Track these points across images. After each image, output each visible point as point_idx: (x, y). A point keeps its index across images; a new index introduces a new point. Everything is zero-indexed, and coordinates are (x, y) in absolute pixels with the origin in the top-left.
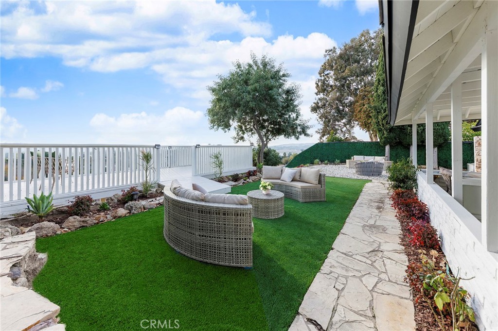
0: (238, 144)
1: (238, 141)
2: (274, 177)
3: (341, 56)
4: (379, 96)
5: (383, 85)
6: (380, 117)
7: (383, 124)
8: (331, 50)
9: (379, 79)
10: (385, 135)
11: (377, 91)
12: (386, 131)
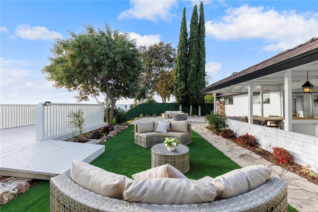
0: (81, 103)
1: (81, 100)
2: (149, 130)
3: (149, 52)
4: (178, 78)
5: (179, 73)
6: (178, 90)
7: (179, 94)
8: (143, 47)
9: (177, 69)
10: (180, 100)
11: (176, 75)
12: (181, 97)
